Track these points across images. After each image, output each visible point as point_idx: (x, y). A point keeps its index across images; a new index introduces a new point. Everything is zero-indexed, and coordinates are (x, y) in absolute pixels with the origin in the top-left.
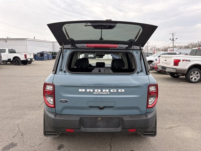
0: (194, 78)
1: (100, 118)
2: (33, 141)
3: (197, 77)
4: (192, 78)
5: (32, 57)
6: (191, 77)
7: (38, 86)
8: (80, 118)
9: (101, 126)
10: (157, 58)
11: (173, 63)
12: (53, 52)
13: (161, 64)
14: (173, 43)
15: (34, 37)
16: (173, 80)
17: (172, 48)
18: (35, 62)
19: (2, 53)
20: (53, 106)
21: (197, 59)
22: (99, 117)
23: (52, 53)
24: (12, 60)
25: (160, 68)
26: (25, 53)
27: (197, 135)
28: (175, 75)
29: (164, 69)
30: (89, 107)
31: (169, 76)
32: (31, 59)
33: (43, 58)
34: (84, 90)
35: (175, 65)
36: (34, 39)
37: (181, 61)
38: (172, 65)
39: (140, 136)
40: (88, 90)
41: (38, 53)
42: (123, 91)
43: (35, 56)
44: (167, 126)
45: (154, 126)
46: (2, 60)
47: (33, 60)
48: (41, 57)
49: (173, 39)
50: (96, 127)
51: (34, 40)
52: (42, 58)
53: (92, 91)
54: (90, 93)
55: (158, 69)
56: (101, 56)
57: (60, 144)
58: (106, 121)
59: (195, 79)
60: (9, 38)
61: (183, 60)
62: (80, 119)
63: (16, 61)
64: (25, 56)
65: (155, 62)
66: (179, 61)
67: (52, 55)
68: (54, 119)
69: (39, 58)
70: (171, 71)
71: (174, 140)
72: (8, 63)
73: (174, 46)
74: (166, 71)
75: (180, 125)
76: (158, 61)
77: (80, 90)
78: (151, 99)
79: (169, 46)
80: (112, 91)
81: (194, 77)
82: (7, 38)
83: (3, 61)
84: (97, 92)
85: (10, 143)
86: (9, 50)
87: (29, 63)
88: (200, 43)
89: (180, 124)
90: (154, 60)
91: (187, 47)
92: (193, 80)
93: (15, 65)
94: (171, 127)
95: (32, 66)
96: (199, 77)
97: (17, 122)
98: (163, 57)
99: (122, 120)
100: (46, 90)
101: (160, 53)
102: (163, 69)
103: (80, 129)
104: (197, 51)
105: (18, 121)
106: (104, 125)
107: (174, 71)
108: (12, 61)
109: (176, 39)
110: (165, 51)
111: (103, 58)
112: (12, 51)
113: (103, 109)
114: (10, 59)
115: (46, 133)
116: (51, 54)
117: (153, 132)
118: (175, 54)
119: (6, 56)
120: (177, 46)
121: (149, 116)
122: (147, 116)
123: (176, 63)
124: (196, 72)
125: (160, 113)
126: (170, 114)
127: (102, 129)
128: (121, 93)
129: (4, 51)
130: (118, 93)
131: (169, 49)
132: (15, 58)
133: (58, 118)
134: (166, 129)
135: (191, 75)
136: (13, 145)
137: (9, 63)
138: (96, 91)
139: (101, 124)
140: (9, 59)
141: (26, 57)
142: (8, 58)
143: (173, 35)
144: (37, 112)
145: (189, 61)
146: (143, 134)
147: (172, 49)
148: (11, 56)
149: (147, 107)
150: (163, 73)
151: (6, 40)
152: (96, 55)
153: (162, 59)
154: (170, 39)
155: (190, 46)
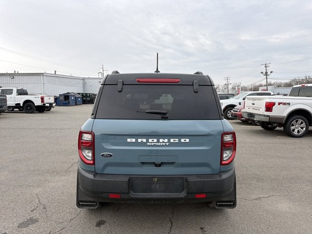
0: (296, 130)
1: (156, 179)
2: (61, 215)
3: (302, 128)
4: (294, 130)
5: (52, 100)
6: (292, 128)
8: (128, 178)
9: (158, 190)
10: (241, 100)
11: (264, 108)
12: (83, 94)
13: (247, 110)
14: (267, 78)
15: (55, 71)
16: (265, 133)
17: (265, 86)
18: (56, 109)
19: (7, 96)
20: (92, 162)
22: (155, 177)
24: (21, 105)
25: (246, 116)
26: (42, 96)
28: (269, 126)
29: (252, 117)
30: (141, 163)
31: (260, 128)
32: (51, 104)
33: (69, 102)
34: (134, 140)
35: (267, 110)
36: (55, 73)
37: (277, 104)
38: (262, 111)
39: (214, 208)
40: (140, 140)
41: (60, 95)
42: (188, 140)
43: (56, 99)
44: (254, 197)
45: (232, 191)
46: (8, 105)
47: (54, 105)
48: (65, 100)
49: (266, 73)
50: (151, 191)
51: (55, 76)
52: (67, 102)
53: (144, 140)
54: (142, 144)
55: (242, 117)
57: (100, 220)
58: (164, 183)
59: (298, 132)
60: (16, 72)
61: (279, 104)
62: (129, 180)
63: (28, 107)
64: (42, 99)
65: (238, 107)
66: (274, 104)
67: (82, 98)
68: (93, 180)
69: (61, 103)
70: (262, 120)
71: (263, 215)
72: (15, 110)
73: (268, 83)
74: (255, 119)
75: (273, 196)
76: (242, 106)
77: (129, 140)
78: (226, 153)
80: (172, 140)
81: (297, 128)
83: (9, 107)
84: (152, 143)
85: (28, 218)
86: (18, 90)
87: (47, 111)
88: (308, 78)
89: (272, 194)
90: (237, 104)
91: (288, 85)
92: (296, 133)
93: (26, 113)
94: (260, 197)
95: (53, 114)
96: (304, 129)
98: (249, 99)
99: (187, 180)
100: (82, 141)
101: (246, 94)
103: (128, 193)
105: (38, 190)
106: (162, 189)
107: (267, 119)
108: (22, 107)
109: (271, 72)
110: (254, 91)
111: (159, 99)
112: (21, 92)
113: (160, 165)
114: (20, 104)
115: (80, 204)
116: (80, 96)
117: (232, 202)
118: (269, 94)
119: (13, 100)
120: (274, 83)
121: (224, 176)
122: (221, 176)
123: (269, 107)
124: (300, 121)
126: (258, 181)
127: (159, 194)
128: (185, 144)
129: (10, 92)
130: (180, 144)
131: (261, 88)
132: (26, 102)
133: (98, 178)
134: (251, 200)
135: (293, 125)
136: (32, 221)
137: (17, 109)
138: (150, 140)
139: (158, 187)
140: (17, 104)
141: (43, 101)
142: (16, 103)
143: (266, 67)
144: (63, 178)
145: (288, 104)
146: (217, 205)
147: (265, 88)
148: (21, 100)
149: (221, 164)
150: (251, 124)
151: (12, 76)
153: (248, 103)
154: (262, 73)
155: (293, 83)
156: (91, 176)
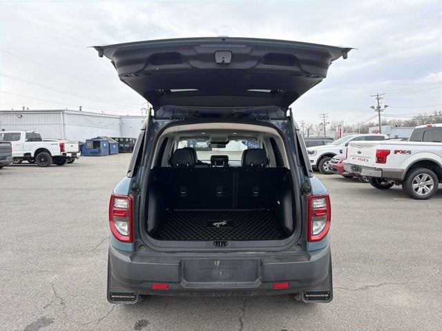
0: (420, 189)
1: (218, 262)
2: (85, 313)
3: (428, 186)
4: (417, 189)
5: (76, 148)
6: (415, 186)
7: (89, 208)
8: (179, 261)
9: (221, 277)
10: (342, 147)
11: (374, 158)
12: (119, 139)
13: (350, 161)
14: (379, 115)
15: (81, 107)
17: (377, 126)
18: (82, 160)
19: (12, 142)
20: (128, 238)
21: (425, 148)
22: (217, 260)
23: (119, 141)
24: (33, 155)
25: (349, 170)
26: (62, 142)
27: (419, 301)
28: (383, 183)
29: (357, 170)
31: (369, 186)
32: (74, 154)
33: (100, 151)
35: (378, 162)
36: (81, 110)
37: (392, 153)
38: (372, 162)
39: (301, 302)
41: (87, 140)
43: (81, 147)
44: (358, 285)
45: (326, 279)
46: (13, 156)
47: (79, 154)
48: (94, 148)
49: (379, 107)
51: (80, 114)
52: (97, 150)
55: (344, 171)
56: (222, 144)
57: (140, 319)
58: (230, 268)
59: (424, 191)
60: (26, 109)
61: (396, 152)
62: (180, 263)
63: (41, 158)
64: (62, 146)
65: (339, 156)
66: (387, 153)
67: (119, 145)
68: (130, 263)
69: (89, 152)
70: (373, 175)
71: (371, 311)
72: (24, 162)
73: (382, 121)
74: (362, 174)
75: (385, 283)
76: (344, 155)
78: (317, 225)
79: (372, 121)
81: (421, 186)
82: (22, 109)
83: (15, 158)
85: (39, 317)
86: (27, 135)
87: (68, 163)
88: (438, 114)
89: (384, 281)
90: (337, 152)
91: (411, 124)
92: (419, 193)
93: (39, 166)
94: (367, 286)
95: (76, 168)
96: (432, 187)
97: (51, 279)
98: (353, 145)
99: (262, 263)
100: (115, 209)
101: (350, 137)
102: (354, 170)
103: (179, 283)
104: (424, 131)
105: (53, 278)
106: (227, 276)
107: (378, 175)
108: (34, 158)
109: (386, 106)
110: (362, 133)
111: (225, 147)
112: (33, 138)
114: (30, 154)
115: (112, 297)
116: (115, 142)
117: (326, 293)
118: (382, 138)
119: (20, 148)
120: (390, 122)
121: (315, 257)
122: (309, 257)
123: (382, 156)
124: (425, 176)
125: (345, 260)
126: (365, 262)
127: (223, 283)
129: (16, 137)
131: (371, 129)
132: (39, 151)
133: (137, 262)
134: (355, 290)
135: (415, 182)
136: (45, 322)
137: (27, 162)
139: (221, 273)
140: (26, 154)
141: (62, 150)
142: (25, 152)
143: (378, 99)
144: (90, 259)
145: (408, 152)
146: (305, 298)
147: (378, 128)
148: (32, 148)
149: (310, 240)
151: (20, 114)
152: (212, 143)
153: (353, 151)
154: (373, 107)
155: (418, 122)
156: (126, 259)
